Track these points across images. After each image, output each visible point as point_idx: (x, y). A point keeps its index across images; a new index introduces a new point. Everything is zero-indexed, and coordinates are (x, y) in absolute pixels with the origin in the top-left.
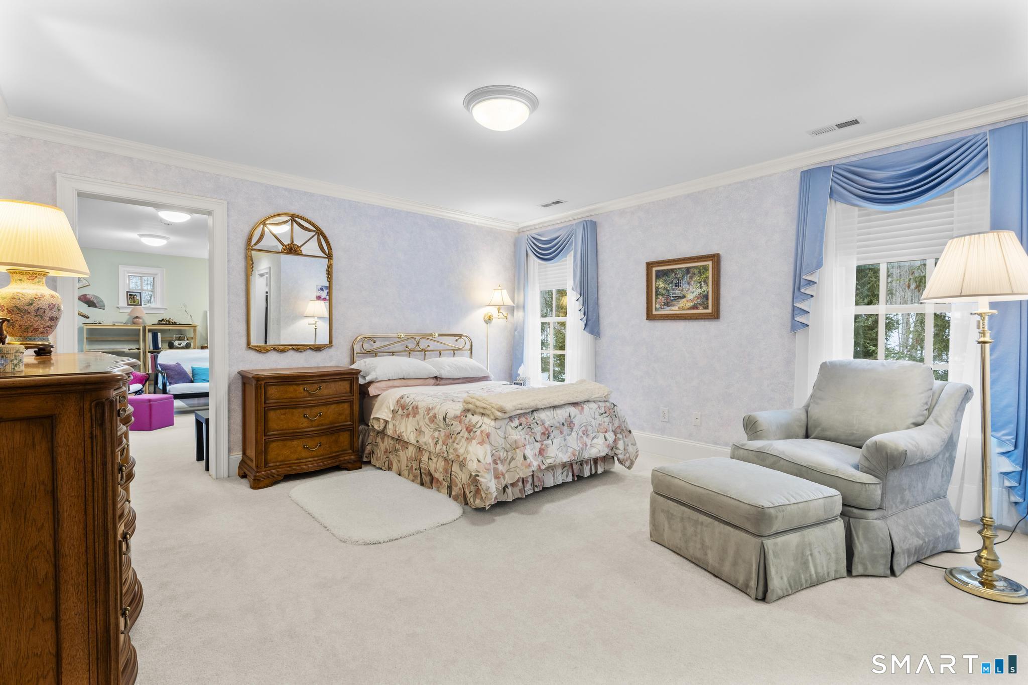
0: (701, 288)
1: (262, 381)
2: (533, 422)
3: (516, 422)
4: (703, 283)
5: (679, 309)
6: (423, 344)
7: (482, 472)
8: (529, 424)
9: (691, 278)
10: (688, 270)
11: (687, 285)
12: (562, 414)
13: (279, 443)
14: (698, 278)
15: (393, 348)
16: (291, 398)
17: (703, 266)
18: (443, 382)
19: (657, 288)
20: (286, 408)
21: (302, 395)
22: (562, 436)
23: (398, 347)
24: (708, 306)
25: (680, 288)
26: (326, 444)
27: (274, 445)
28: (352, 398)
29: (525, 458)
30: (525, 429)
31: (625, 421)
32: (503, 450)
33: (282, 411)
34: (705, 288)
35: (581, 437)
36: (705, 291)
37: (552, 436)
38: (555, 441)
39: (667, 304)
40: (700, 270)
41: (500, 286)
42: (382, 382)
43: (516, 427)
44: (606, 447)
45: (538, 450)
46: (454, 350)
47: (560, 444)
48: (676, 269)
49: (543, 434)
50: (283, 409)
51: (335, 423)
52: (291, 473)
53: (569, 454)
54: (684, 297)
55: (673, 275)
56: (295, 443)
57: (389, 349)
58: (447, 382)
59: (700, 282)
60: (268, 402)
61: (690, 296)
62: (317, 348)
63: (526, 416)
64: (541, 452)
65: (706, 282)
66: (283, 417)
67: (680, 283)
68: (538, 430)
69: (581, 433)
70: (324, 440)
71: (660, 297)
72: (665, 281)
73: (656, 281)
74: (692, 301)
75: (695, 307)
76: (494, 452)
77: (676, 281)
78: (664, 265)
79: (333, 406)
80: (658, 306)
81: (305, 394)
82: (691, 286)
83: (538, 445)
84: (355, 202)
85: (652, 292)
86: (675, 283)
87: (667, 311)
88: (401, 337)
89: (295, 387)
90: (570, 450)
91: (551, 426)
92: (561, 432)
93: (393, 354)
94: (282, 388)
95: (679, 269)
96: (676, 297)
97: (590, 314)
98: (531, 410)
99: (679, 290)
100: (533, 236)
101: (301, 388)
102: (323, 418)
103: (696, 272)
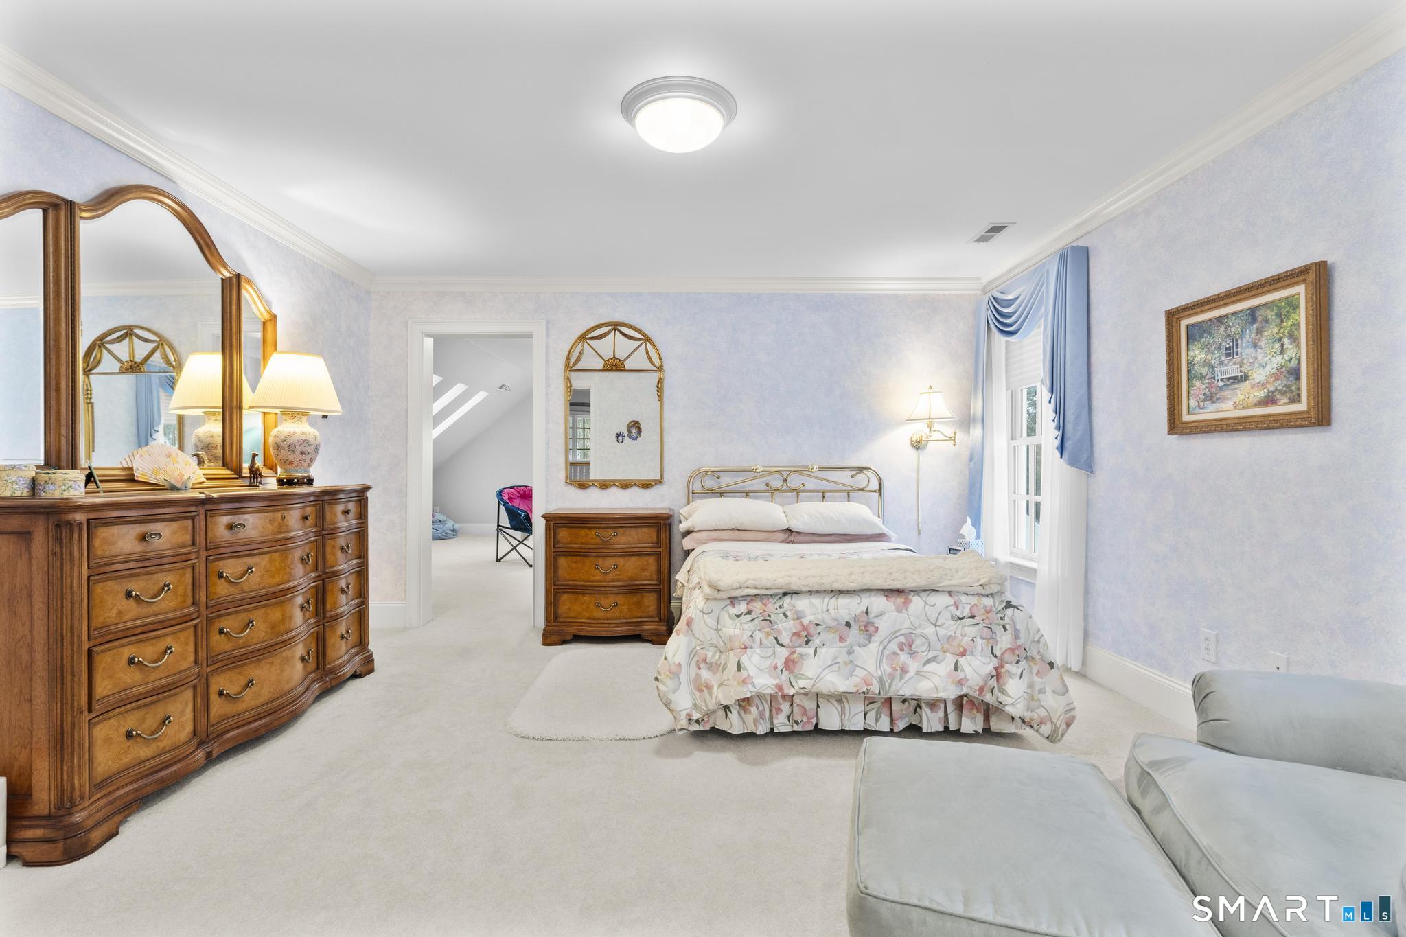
0: (1282, 352)
1: (551, 521)
2: (777, 611)
3: (742, 607)
4: (1286, 341)
5: (1236, 406)
6: (795, 481)
7: (662, 674)
8: (766, 614)
9: (1260, 332)
10: (1253, 312)
11: (1252, 350)
12: (848, 607)
13: (571, 596)
14: (1276, 330)
15: (748, 486)
16: (582, 544)
17: (1286, 298)
18: (798, 538)
19: (1190, 364)
20: (577, 556)
21: (593, 541)
22: (843, 645)
23: (758, 484)
24: (1299, 395)
25: (1238, 359)
26: (624, 605)
27: (565, 597)
28: (658, 550)
29: (739, 668)
30: (756, 621)
31: (1039, 642)
32: (713, 649)
33: (573, 558)
34: (1291, 352)
35: (895, 653)
36: (1290, 360)
37: (817, 641)
38: (822, 651)
39: (1211, 398)
40: (1279, 309)
41: (931, 387)
42: (703, 532)
43: (738, 616)
44: (953, 683)
45: (783, 660)
46: (848, 492)
47: (836, 658)
48: (1226, 316)
49: (797, 634)
50: (574, 556)
51: (637, 580)
52: (582, 633)
53: (856, 680)
54: (1246, 378)
55: (1222, 329)
56: (587, 598)
57: (744, 487)
58: (808, 538)
59: (1280, 339)
60: (557, 546)
61: (1259, 376)
62: (646, 485)
63: (765, 601)
64: (790, 664)
65: (1293, 337)
66: (574, 565)
67: (1237, 348)
68: (786, 628)
69: (893, 646)
70: (621, 599)
71: (1197, 383)
72: (1205, 347)
73: (1188, 350)
74: (1263, 385)
75: (1269, 400)
76: (698, 648)
77: (1227, 343)
78: (1202, 312)
79: (633, 559)
80: (1193, 403)
81: (598, 540)
82: (1259, 350)
83: (783, 653)
84: (695, 293)
85: (1179, 374)
86: (1227, 349)
87: (1212, 412)
88: (757, 471)
89: (587, 531)
90: (860, 673)
91: (817, 625)
92: (840, 638)
93: (746, 494)
94: (574, 531)
95: (1233, 314)
96: (1229, 379)
97: (1069, 427)
98: (781, 591)
99: (1235, 364)
100: (994, 296)
101: (593, 532)
102: (618, 573)
103: (1271, 315)
